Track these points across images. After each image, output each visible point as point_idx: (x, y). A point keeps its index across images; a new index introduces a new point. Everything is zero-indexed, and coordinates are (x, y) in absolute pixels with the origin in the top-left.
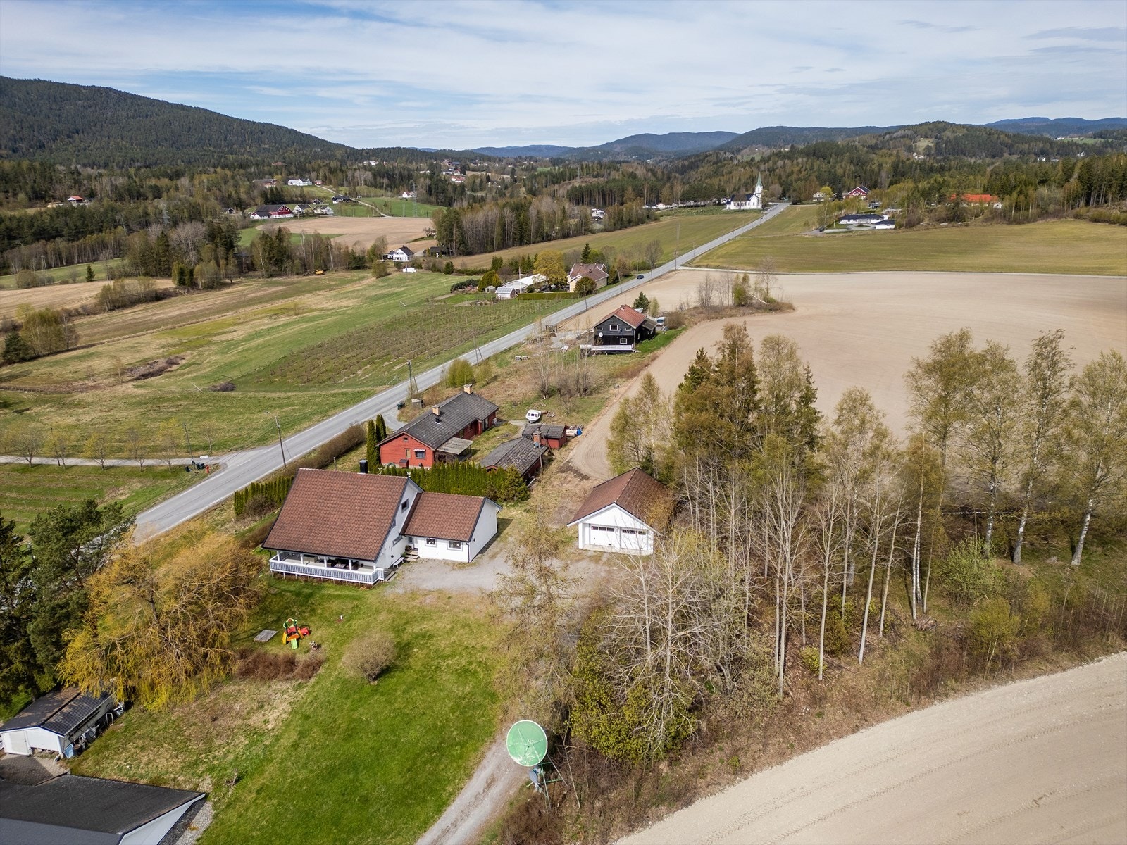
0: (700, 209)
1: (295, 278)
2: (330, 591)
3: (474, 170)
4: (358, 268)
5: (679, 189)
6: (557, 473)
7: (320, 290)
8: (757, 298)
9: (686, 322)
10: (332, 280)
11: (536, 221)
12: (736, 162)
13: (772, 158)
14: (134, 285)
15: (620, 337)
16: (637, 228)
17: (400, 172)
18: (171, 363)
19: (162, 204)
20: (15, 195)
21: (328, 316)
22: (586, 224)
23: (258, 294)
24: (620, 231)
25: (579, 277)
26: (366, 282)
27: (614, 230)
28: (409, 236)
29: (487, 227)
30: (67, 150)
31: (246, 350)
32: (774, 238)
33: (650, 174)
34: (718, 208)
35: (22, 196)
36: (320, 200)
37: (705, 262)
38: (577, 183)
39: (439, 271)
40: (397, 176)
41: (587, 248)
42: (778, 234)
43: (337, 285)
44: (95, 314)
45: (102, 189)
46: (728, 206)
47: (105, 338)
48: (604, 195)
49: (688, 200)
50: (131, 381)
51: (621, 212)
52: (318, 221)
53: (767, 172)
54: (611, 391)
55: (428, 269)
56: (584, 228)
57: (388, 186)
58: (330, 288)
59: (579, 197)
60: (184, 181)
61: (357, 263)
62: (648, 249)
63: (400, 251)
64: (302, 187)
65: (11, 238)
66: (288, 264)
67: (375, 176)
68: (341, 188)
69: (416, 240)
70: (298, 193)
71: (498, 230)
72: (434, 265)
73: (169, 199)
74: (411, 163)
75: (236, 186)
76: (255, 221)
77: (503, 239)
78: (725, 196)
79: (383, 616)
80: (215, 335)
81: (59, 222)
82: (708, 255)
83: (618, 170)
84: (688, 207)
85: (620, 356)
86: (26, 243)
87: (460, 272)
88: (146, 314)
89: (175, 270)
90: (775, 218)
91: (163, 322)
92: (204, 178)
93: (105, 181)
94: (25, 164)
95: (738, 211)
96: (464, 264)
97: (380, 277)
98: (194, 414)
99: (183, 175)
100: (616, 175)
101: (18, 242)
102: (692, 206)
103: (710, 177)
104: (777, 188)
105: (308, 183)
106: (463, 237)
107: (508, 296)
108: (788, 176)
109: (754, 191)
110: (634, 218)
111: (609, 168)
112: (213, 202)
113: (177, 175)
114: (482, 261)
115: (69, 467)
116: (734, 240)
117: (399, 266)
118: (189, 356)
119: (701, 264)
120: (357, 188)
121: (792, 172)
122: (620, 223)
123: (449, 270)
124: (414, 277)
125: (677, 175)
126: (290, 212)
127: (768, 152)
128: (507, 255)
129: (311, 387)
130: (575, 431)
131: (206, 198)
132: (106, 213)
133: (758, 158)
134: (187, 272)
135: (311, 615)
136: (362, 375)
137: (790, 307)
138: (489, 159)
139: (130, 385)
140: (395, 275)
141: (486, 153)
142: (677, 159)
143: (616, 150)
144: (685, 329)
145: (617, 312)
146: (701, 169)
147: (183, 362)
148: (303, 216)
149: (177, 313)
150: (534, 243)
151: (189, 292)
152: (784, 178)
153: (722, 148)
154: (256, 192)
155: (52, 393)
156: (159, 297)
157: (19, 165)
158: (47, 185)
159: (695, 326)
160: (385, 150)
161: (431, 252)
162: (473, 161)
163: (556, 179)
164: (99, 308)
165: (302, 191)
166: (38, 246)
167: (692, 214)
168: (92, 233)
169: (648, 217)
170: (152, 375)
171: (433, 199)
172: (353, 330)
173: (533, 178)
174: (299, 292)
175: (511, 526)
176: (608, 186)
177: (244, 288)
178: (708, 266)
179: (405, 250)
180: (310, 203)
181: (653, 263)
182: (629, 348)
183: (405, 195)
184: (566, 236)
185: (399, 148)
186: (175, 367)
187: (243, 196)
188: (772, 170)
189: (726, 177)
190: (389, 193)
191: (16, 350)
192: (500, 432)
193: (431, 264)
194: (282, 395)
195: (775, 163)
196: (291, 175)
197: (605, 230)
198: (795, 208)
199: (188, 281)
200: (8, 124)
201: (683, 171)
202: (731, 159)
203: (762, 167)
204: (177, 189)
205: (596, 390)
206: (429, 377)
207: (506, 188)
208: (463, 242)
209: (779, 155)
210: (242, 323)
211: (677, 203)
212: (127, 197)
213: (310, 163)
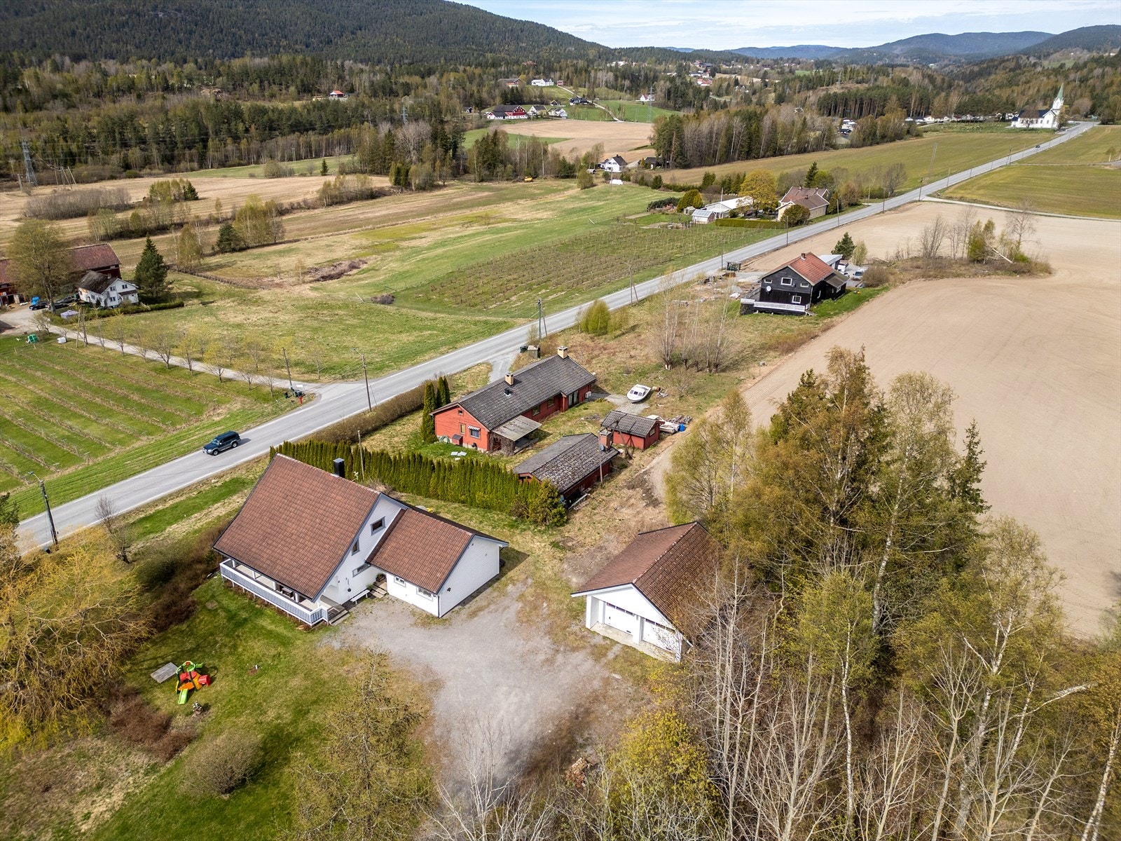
0: (977, 125)
1: (504, 184)
2: (265, 623)
3: (725, 72)
4: (567, 177)
5: (955, 100)
6: (623, 488)
7: (522, 198)
8: (1000, 252)
9: (891, 277)
10: (538, 189)
11: (770, 132)
12: (1039, 69)
13: (1089, 65)
14: (353, 183)
15: (793, 294)
16: (892, 144)
17: (646, 74)
18: (353, 267)
19: (409, 101)
20: (288, 87)
21: (516, 228)
22: (829, 138)
23: (463, 199)
24: (869, 148)
25: (791, 204)
26: (571, 192)
27: (863, 146)
28: (633, 144)
29: (711, 137)
30: (349, 46)
31: (424, 260)
32: (1061, 168)
33: (926, 81)
34: (1000, 125)
35: (292, 89)
36: (558, 101)
37: (961, 193)
38: (836, 89)
39: (646, 185)
40: (642, 78)
41: (814, 168)
42: (1068, 163)
43: (540, 194)
44: (314, 208)
45: (360, 85)
46: (1013, 123)
47: (310, 234)
48: (862, 104)
49: (965, 114)
50: (311, 282)
51: (875, 125)
52: (549, 124)
53: (1077, 83)
54: (752, 370)
55: (636, 182)
56: (826, 143)
57: (628, 88)
58: (532, 197)
59: (831, 107)
60: (433, 80)
61: (566, 171)
62: (889, 173)
63: (613, 161)
64: (542, 87)
65: (272, 129)
66: (500, 169)
67: (616, 77)
68: (581, 89)
69: (639, 148)
70: (537, 93)
71: (722, 141)
72: (643, 178)
73: (416, 96)
74: (660, 63)
75: (480, 85)
76: (490, 121)
77: (728, 152)
78: (1013, 111)
79: (296, 682)
80: (405, 240)
81: (314, 116)
82: (967, 184)
83: (888, 76)
84: (963, 121)
85: (788, 319)
86: (283, 135)
87: (669, 188)
88: (357, 212)
89: (393, 170)
90: (1071, 142)
91: (368, 221)
92: (452, 76)
93: (365, 76)
94: (299, 58)
95: (1025, 130)
96: (673, 179)
97: (585, 188)
98: (342, 327)
99: (434, 73)
100: (884, 81)
101: (277, 133)
102: (968, 121)
103: (1000, 87)
104: (1086, 103)
105: (551, 83)
106: (682, 147)
107: (705, 220)
108: (1103, 89)
109: (1051, 106)
110: (890, 133)
111: (878, 73)
112: (456, 101)
113: (430, 73)
114: (694, 176)
115: (197, 374)
116: (1008, 167)
117: (607, 177)
118: (373, 260)
119: (954, 195)
120: (596, 90)
121: (1112, 83)
122: (871, 138)
123: (657, 184)
124: (620, 190)
125: (961, 83)
126: (525, 113)
127: (1086, 56)
128: (721, 171)
129: (460, 310)
130: (676, 426)
131: (449, 97)
132: (356, 109)
133: (1069, 64)
134: (403, 172)
135: (231, 654)
136: (515, 302)
137: (1047, 270)
138: (746, 60)
139: (308, 286)
140: (601, 186)
141: (748, 54)
142: (967, 64)
143: (895, 52)
144: (886, 289)
145: (794, 262)
146: (993, 77)
147: (365, 266)
148: (537, 118)
149: (384, 213)
150: (763, 157)
151: (402, 192)
152: (1098, 91)
153: (1027, 53)
154: (497, 92)
155: (242, 286)
156: (373, 195)
157: (294, 59)
158: (315, 79)
159: (901, 286)
160: (637, 49)
161: (645, 164)
162: (727, 62)
163: (811, 84)
164: (319, 202)
165: (541, 91)
166: (293, 138)
167: (965, 131)
168: (340, 127)
169: (908, 132)
170: (331, 277)
171: (671, 103)
172: (527, 248)
173: (786, 82)
174: (501, 198)
175: (521, 566)
176: (868, 94)
177: (455, 191)
178: (961, 199)
179: (619, 159)
180: (547, 104)
181: (892, 190)
182: (802, 309)
183: (643, 99)
184: (802, 150)
185: (653, 48)
186: (355, 271)
187: (485, 95)
188: (1083, 80)
189: (1020, 88)
190: (628, 96)
191: (228, 240)
192: (589, 411)
193: (640, 176)
194: (431, 315)
195: (1091, 71)
196: (537, 74)
197: (851, 146)
198: (1104, 130)
199: (403, 182)
200: (305, 21)
201: (970, 78)
202: (1035, 65)
203: (1072, 76)
204: (425, 87)
205: (735, 365)
206: (561, 319)
207: (754, 93)
208: (681, 153)
209: (1099, 61)
210: (435, 229)
211: (950, 117)
212: (381, 94)
213: (559, 62)
